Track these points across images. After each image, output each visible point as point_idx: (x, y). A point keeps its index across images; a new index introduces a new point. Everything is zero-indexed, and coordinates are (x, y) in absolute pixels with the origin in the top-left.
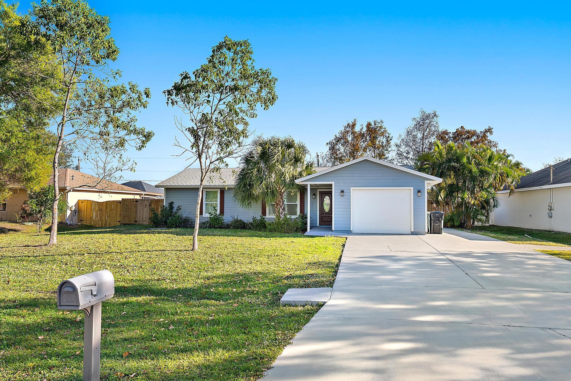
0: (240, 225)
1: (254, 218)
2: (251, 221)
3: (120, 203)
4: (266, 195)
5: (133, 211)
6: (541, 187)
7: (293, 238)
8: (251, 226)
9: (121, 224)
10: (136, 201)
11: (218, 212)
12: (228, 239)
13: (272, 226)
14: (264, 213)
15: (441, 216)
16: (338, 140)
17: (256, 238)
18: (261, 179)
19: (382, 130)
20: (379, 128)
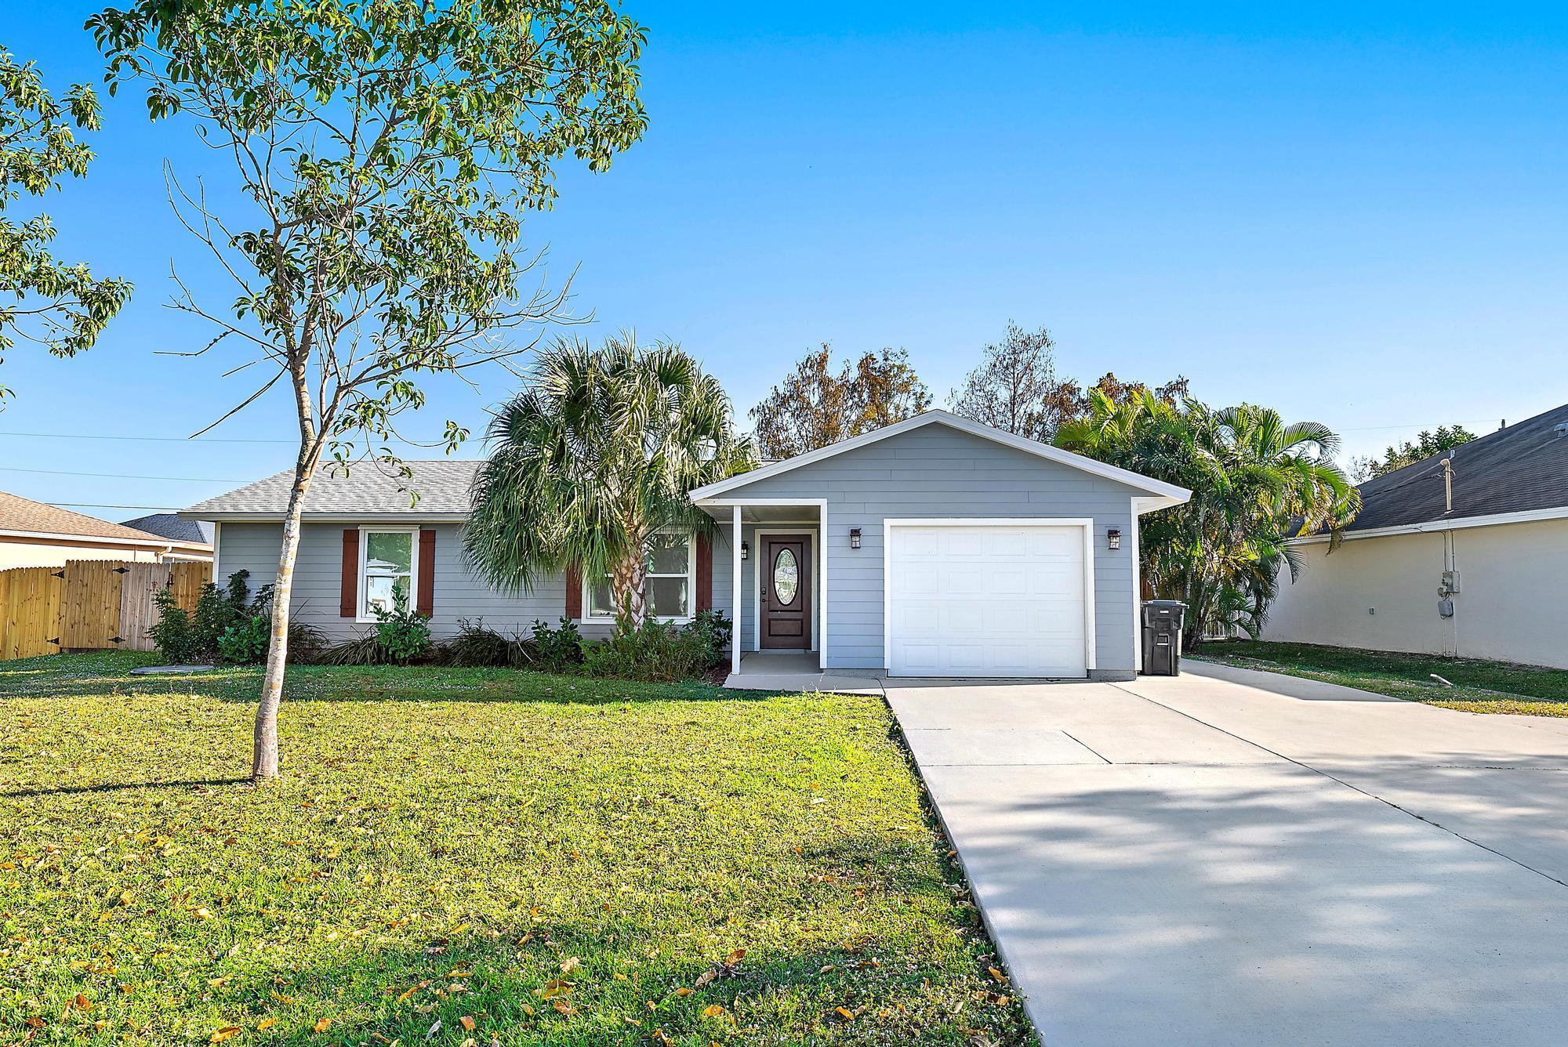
0: (490, 653)
1: (539, 627)
2: (530, 635)
3: (61, 575)
4: (585, 546)
5: (107, 605)
6: (1418, 525)
7: (687, 703)
8: (528, 653)
9: (61, 649)
10: (121, 571)
11: (413, 605)
12: (435, 711)
13: (602, 654)
14: (574, 608)
15: (1176, 616)
16: (783, 401)
17: (544, 706)
18: (564, 490)
19: (905, 376)
20: (896, 369)
